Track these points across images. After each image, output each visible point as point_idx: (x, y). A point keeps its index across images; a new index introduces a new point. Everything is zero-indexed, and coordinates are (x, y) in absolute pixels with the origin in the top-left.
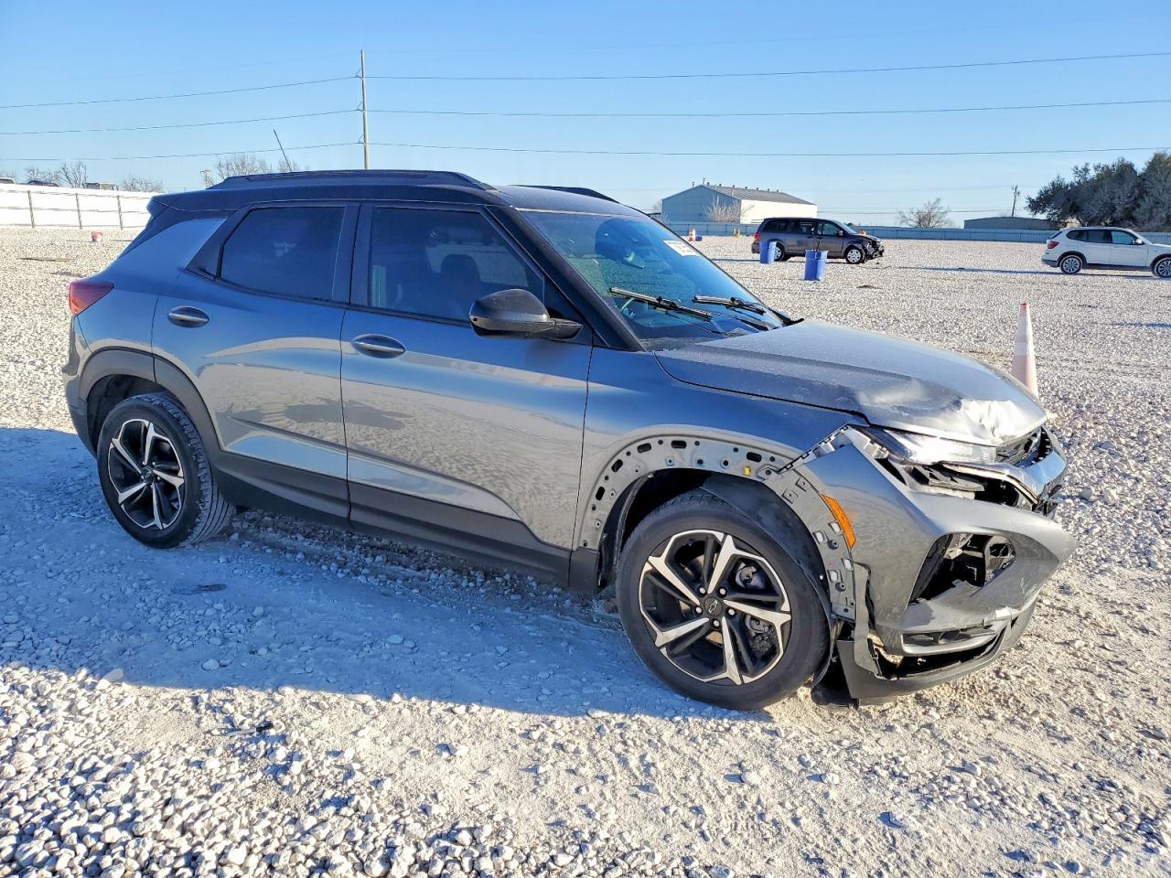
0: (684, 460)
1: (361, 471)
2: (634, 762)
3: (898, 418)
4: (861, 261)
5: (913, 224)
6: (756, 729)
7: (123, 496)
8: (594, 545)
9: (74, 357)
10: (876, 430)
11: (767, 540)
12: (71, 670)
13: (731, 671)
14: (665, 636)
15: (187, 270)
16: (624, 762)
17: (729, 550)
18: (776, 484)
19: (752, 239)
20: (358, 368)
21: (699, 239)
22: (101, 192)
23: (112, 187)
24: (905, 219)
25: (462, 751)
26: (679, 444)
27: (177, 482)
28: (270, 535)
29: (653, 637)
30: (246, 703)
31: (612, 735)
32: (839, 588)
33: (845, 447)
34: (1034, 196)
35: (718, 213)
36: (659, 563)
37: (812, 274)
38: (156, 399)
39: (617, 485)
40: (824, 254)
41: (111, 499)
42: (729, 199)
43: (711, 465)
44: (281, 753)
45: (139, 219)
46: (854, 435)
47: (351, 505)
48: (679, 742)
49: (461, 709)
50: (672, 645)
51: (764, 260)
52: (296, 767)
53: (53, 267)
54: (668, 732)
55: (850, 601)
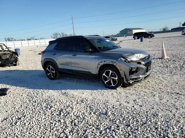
0: (105, 63)
1: (74, 69)
2: (102, 93)
3: (127, 56)
4: (151, 38)
5: (162, 30)
6: (115, 90)
7: (48, 74)
8: (98, 73)
9: (42, 60)
10: (124, 58)
11: (114, 70)
12: (46, 90)
13: (113, 85)
14: (106, 82)
15: (54, 49)
16: (101, 93)
17: (111, 72)
18: (114, 64)
19: (133, 36)
20: (72, 57)
21: (126, 37)
22: (37, 40)
23: (38, 39)
24: (161, 30)
25: (85, 93)
26: (105, 61)
27: (54, 72)
28: (65, 78)
29: (104, 82)
30: (63, 91)
31: (100, 92)
32: (122, 74)
33: (121, 60)
34: (183, 23)
35: (129, 32)
36: (104, 74)
37: (142, 41)
38: (51, 63)
39: (99, 66)
40: (143, 37)
41: (47, 75)
42: (131, 30)
43: (108, 63)
44: (67, 94)
45: (48, 44)
46: (122, 58)
47: (72, 72)
48: (107, 92)
49: (85, 90)
50: (106, 83)
51: (135, 39)
52: (69, 95)
53: (33, 51)
54: (106, 91)
55: (123, 76)
